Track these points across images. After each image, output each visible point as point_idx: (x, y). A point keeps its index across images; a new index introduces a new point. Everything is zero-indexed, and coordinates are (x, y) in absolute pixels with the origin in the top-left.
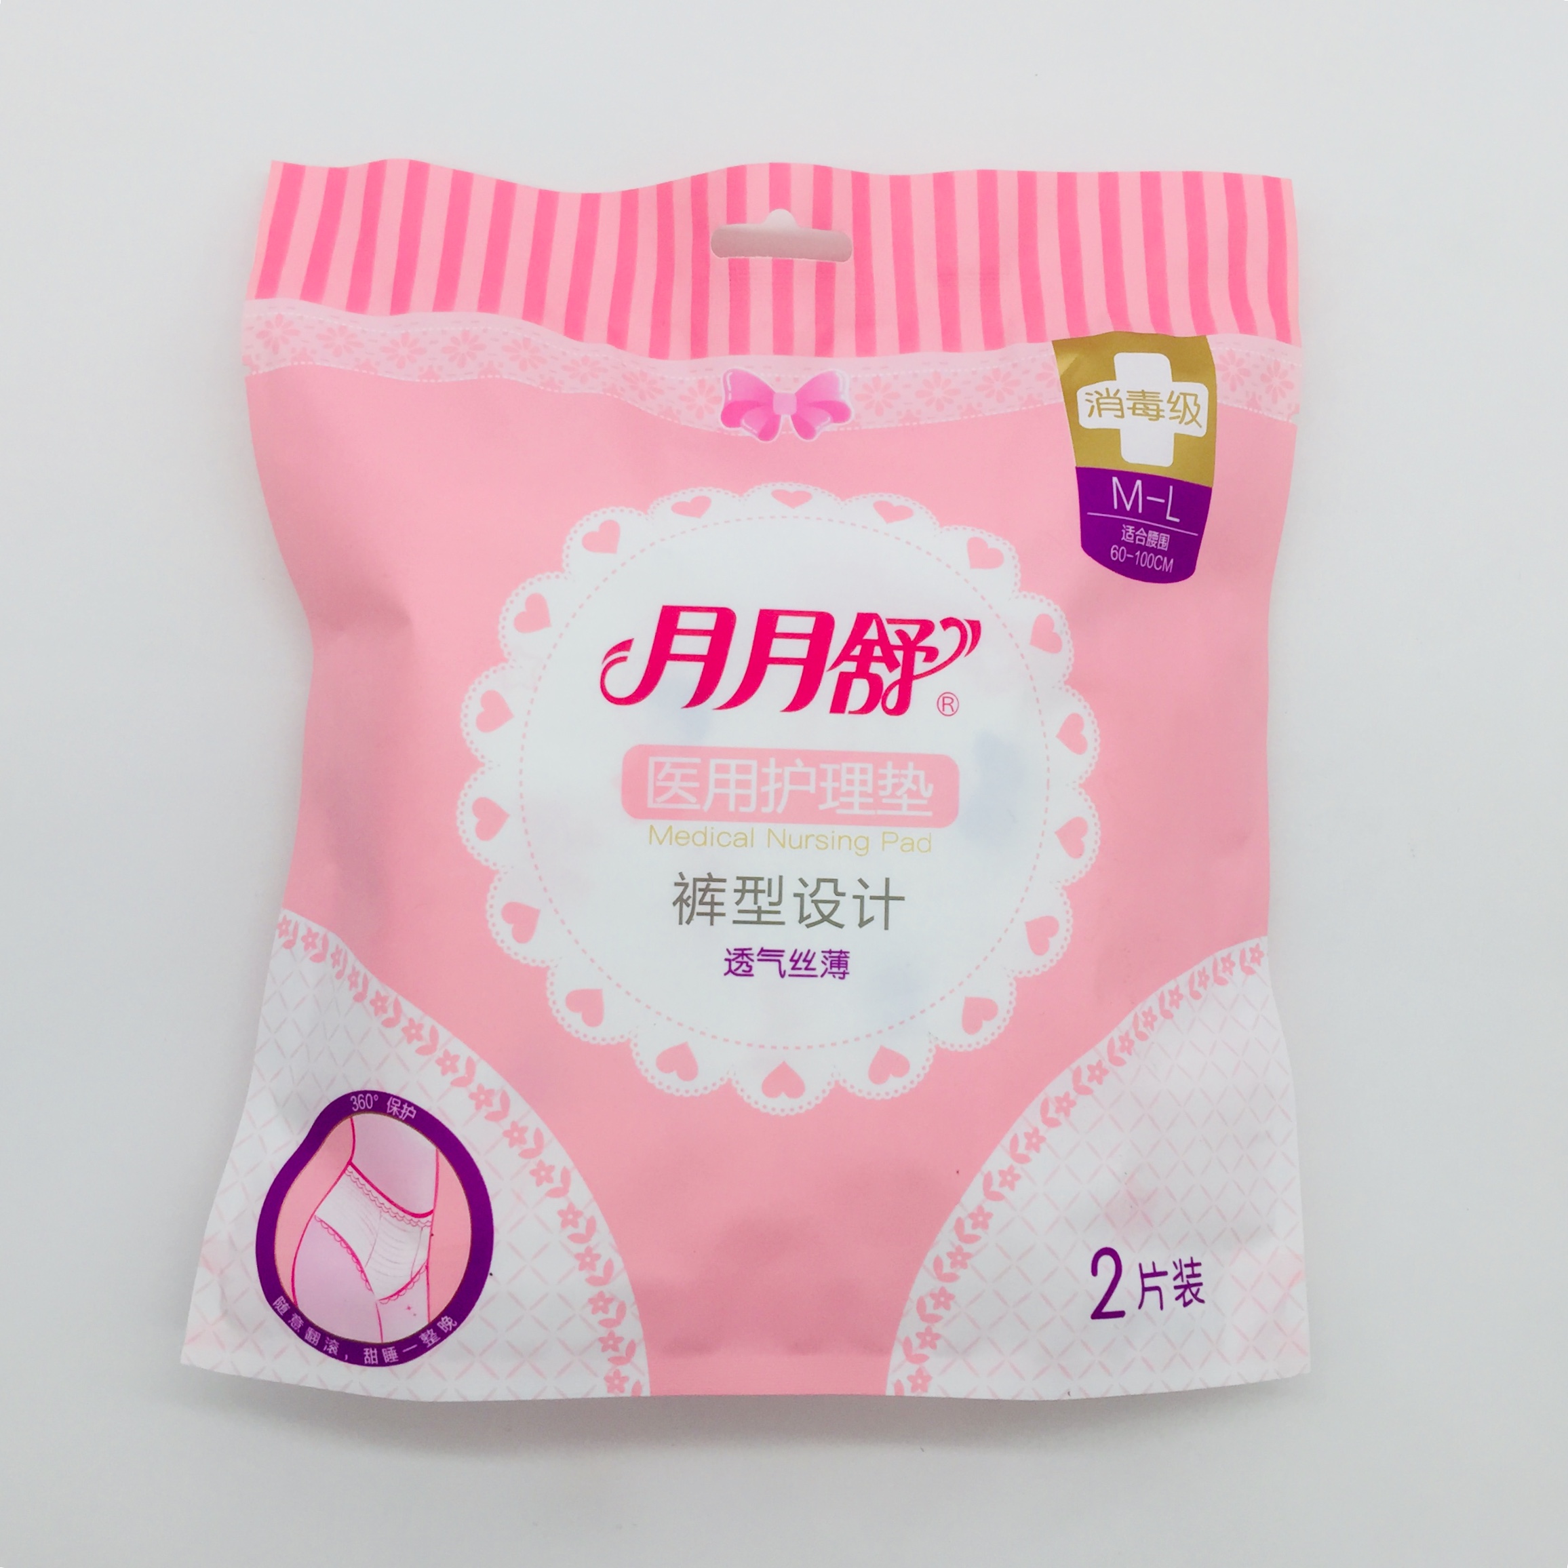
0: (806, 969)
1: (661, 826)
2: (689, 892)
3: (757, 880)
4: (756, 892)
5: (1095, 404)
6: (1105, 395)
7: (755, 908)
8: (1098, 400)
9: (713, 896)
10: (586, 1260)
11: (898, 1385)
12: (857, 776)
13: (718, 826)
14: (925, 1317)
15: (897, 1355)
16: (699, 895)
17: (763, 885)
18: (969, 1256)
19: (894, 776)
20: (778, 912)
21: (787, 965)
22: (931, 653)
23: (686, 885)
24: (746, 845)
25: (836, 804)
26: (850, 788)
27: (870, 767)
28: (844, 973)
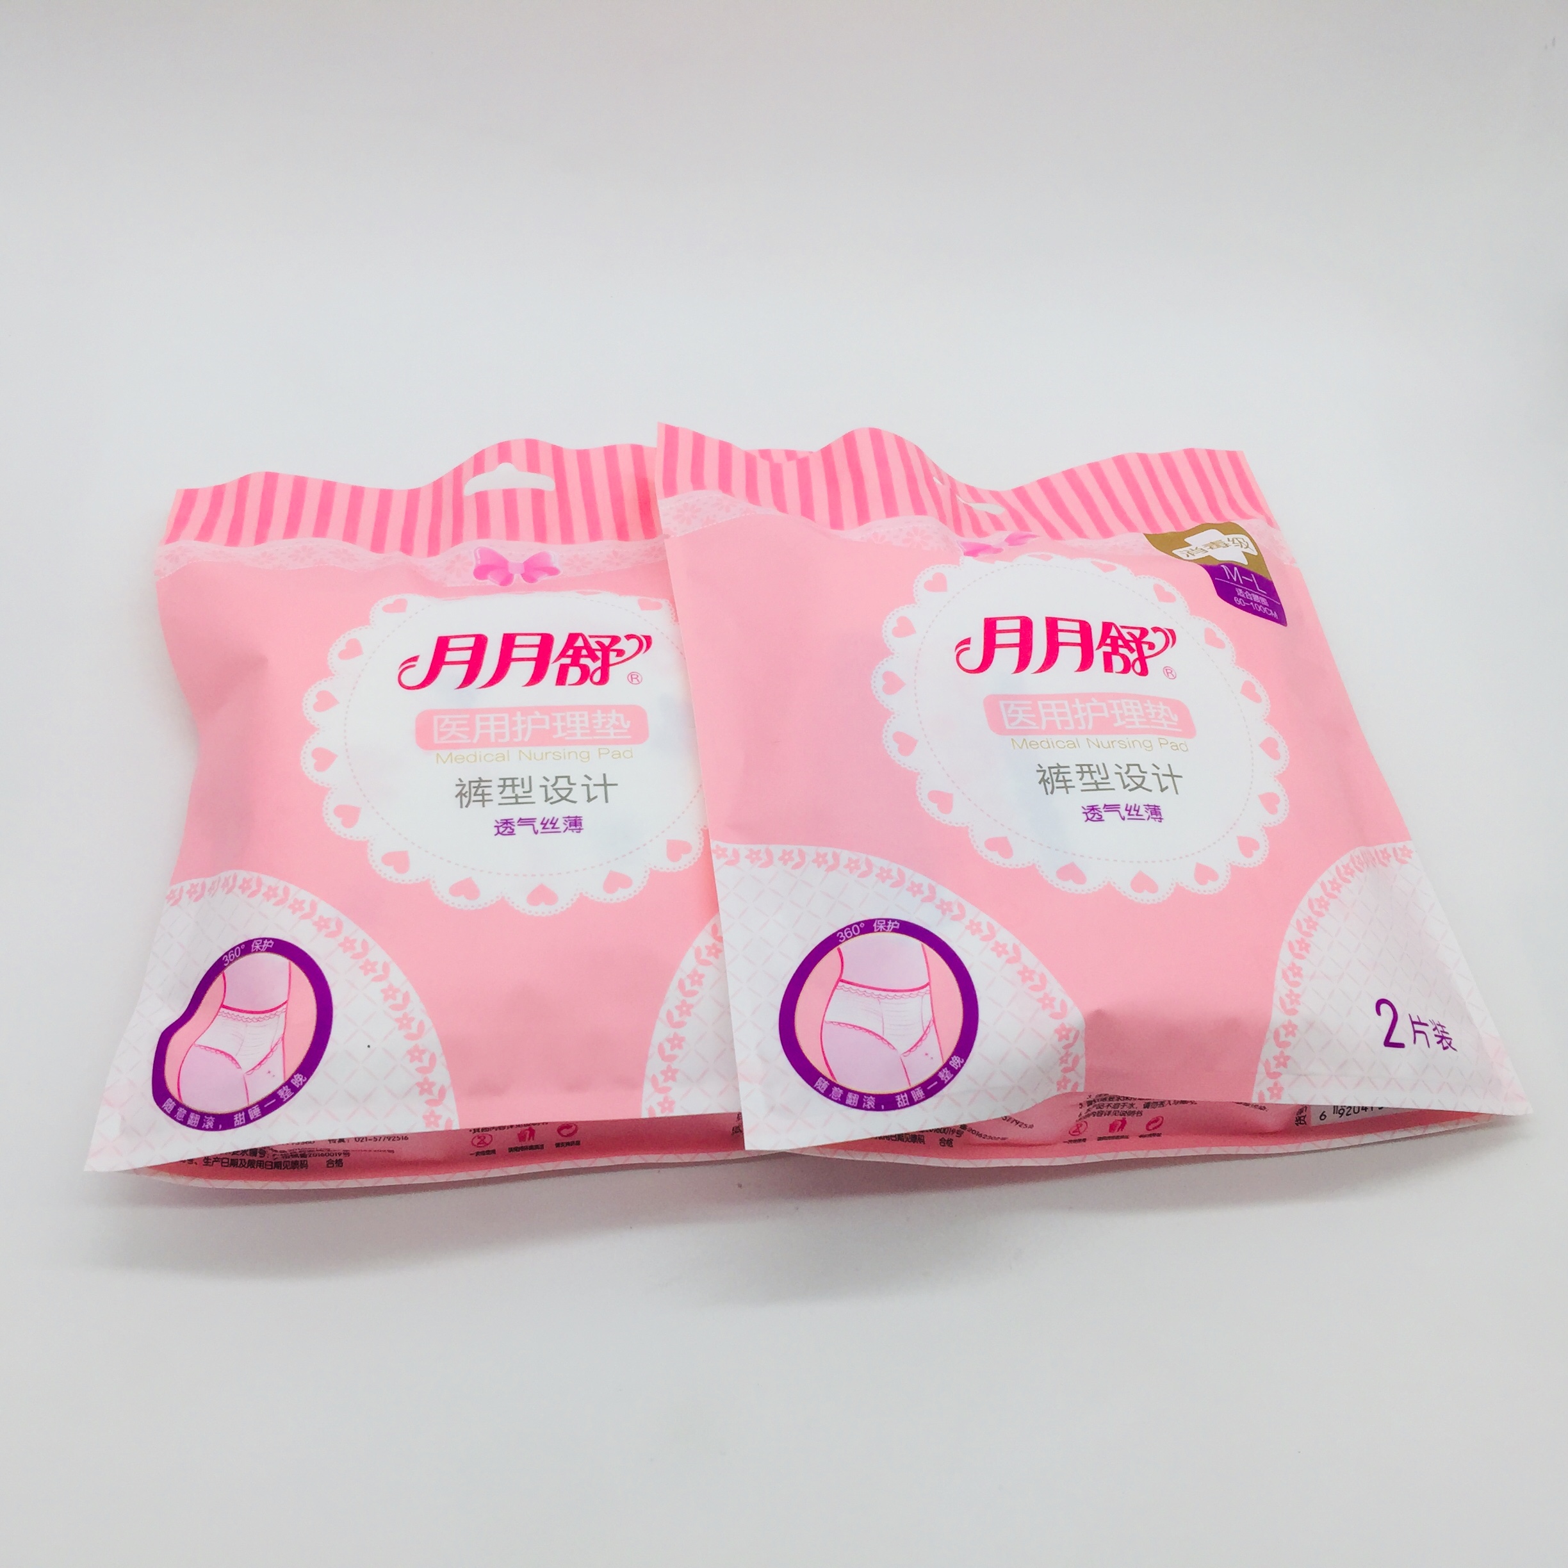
0: (553, 828)
1: (444, 754)
2: (467, 789)
3: (513, 779)
4: (513, 786)
7: (514, 795)
9: (483, 791)
11: (651, 1110)
12: (577, 719)
13: (484, 751)
14: (665, 1058)
15: (648, 1088)
16: (473, 790)
18: (692, 1006)
19: (603, 718)
20: (530, 797)
21: (539, 827)
23: (464, 786)
24: (504, 760)
25: (564, 734)
26: (573, 725)
27: (586, 713)
28: (580, 829)
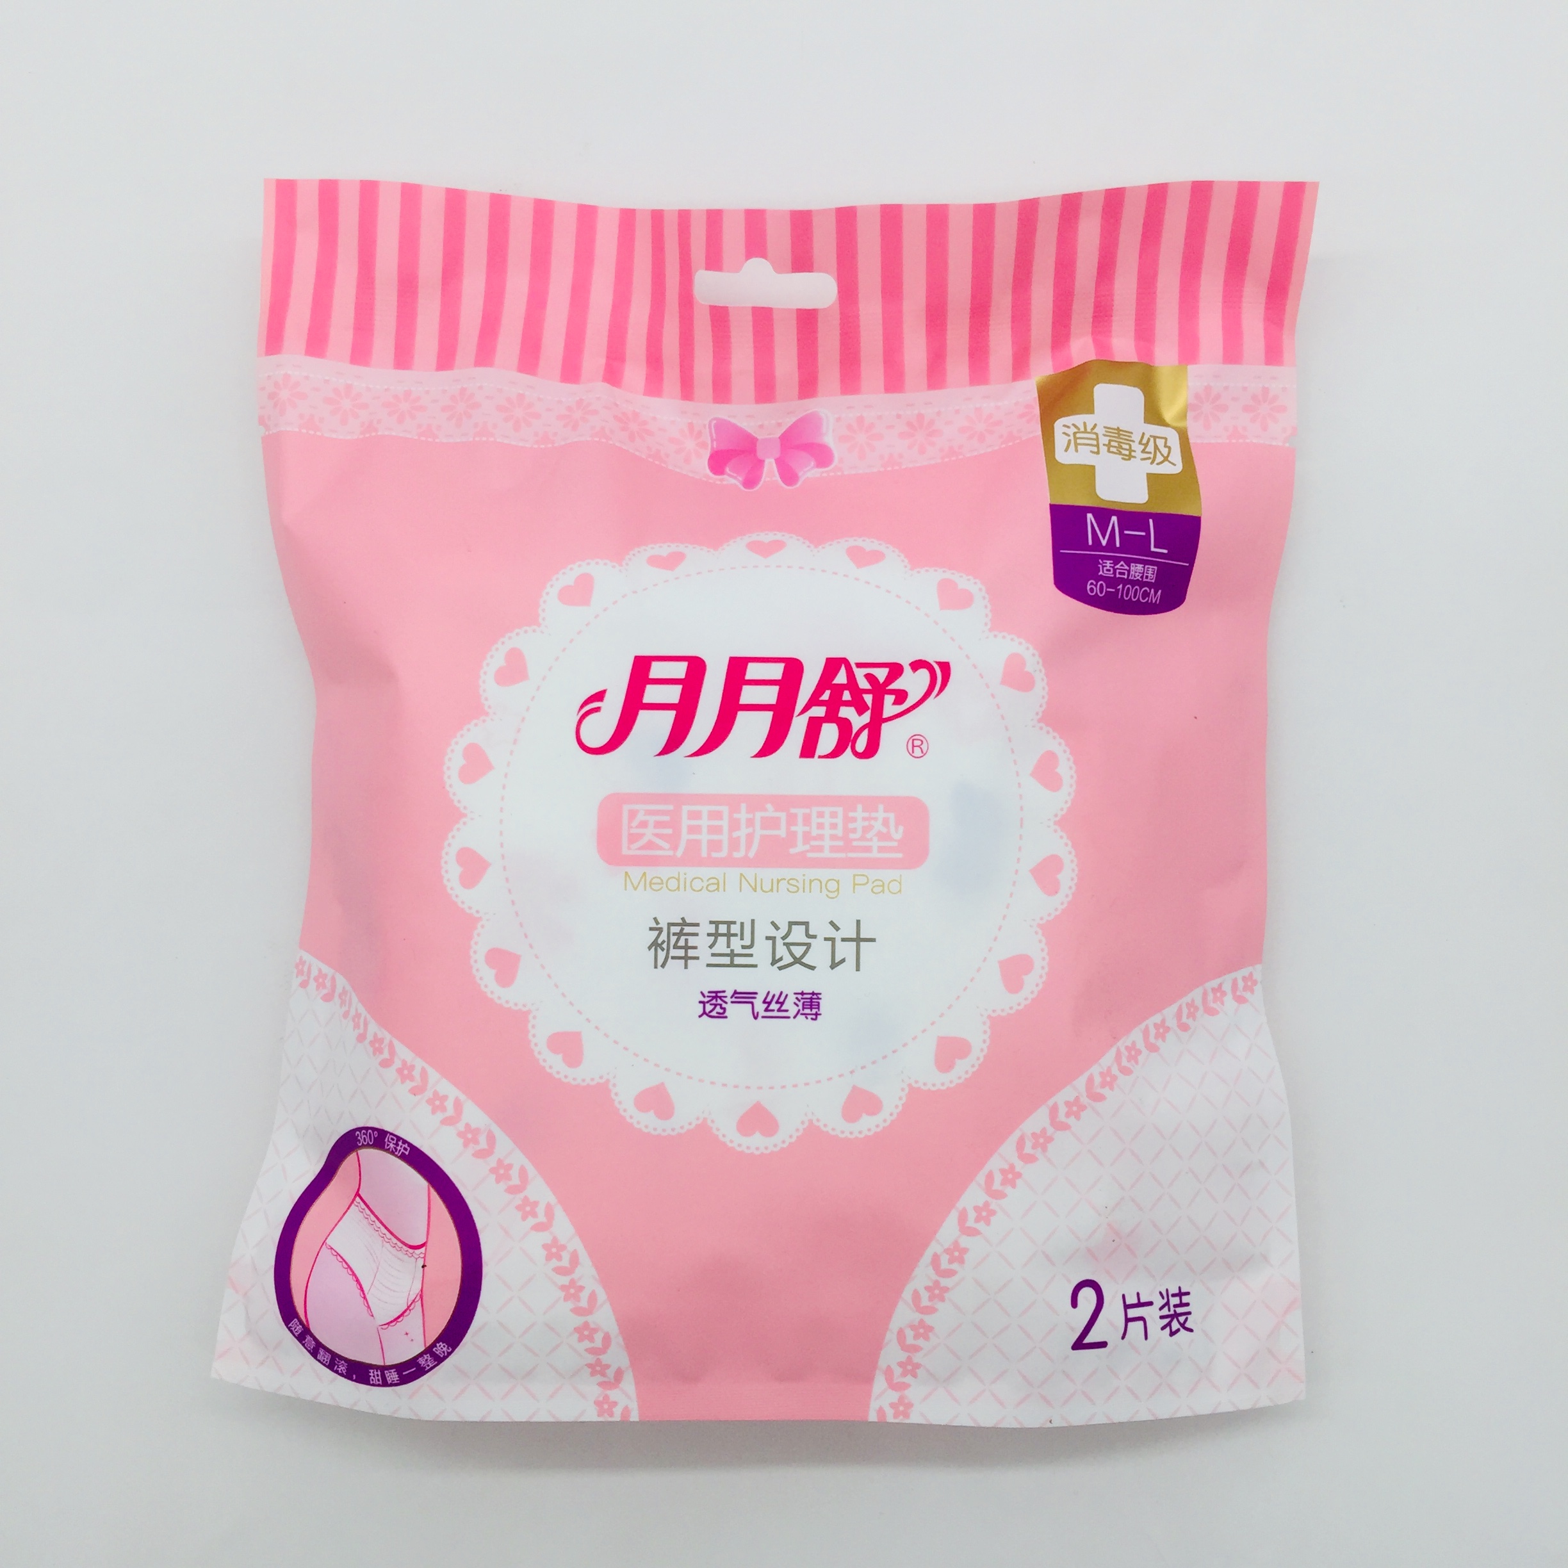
0: (779, 1010)
1: (635, 872)
2: (664, 936)
3: (729, 923)
4: (729, 935)
5: (1072, 437)
6: (1082, 429)
7: (728, 951)
8: (1075, 434)
9: (686, 940)
10: (571, 1291)
11: (881, 1411)
12: (827, 820)
13: (691, 872)
14: (905, 1347)
15: (880, 1383)
16: (673, 939)
17: (735, 929)
18: (946, 1289)
19: (864, 819)
20: (751, 955)
21: (760, 1007)
22: (901, 696)
23: (660, 930)
24: (718, 889)
25: (807, 847)
26: (820, 832)
27: (840, 810)
28: (817, 1014)
